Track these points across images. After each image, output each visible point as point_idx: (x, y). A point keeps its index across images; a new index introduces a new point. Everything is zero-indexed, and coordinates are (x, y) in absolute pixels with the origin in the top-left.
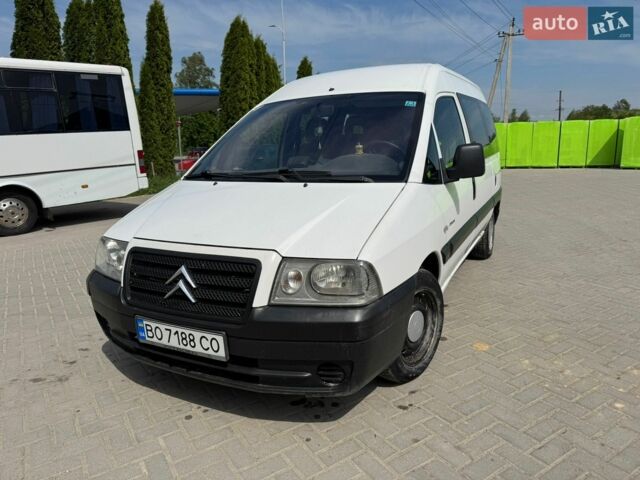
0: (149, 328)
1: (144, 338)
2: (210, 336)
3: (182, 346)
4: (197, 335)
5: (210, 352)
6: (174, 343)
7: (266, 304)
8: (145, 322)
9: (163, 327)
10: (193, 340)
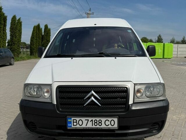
0: (75, 121)
1: (71, 126)
2: (110, 119)
3: (94, 126)
4: (103, 120)
5: (110, 126)
6: (90, 125)
7: (132, 103)
8: (72, 119)
9: (83, 119)
10: (101, 123)
